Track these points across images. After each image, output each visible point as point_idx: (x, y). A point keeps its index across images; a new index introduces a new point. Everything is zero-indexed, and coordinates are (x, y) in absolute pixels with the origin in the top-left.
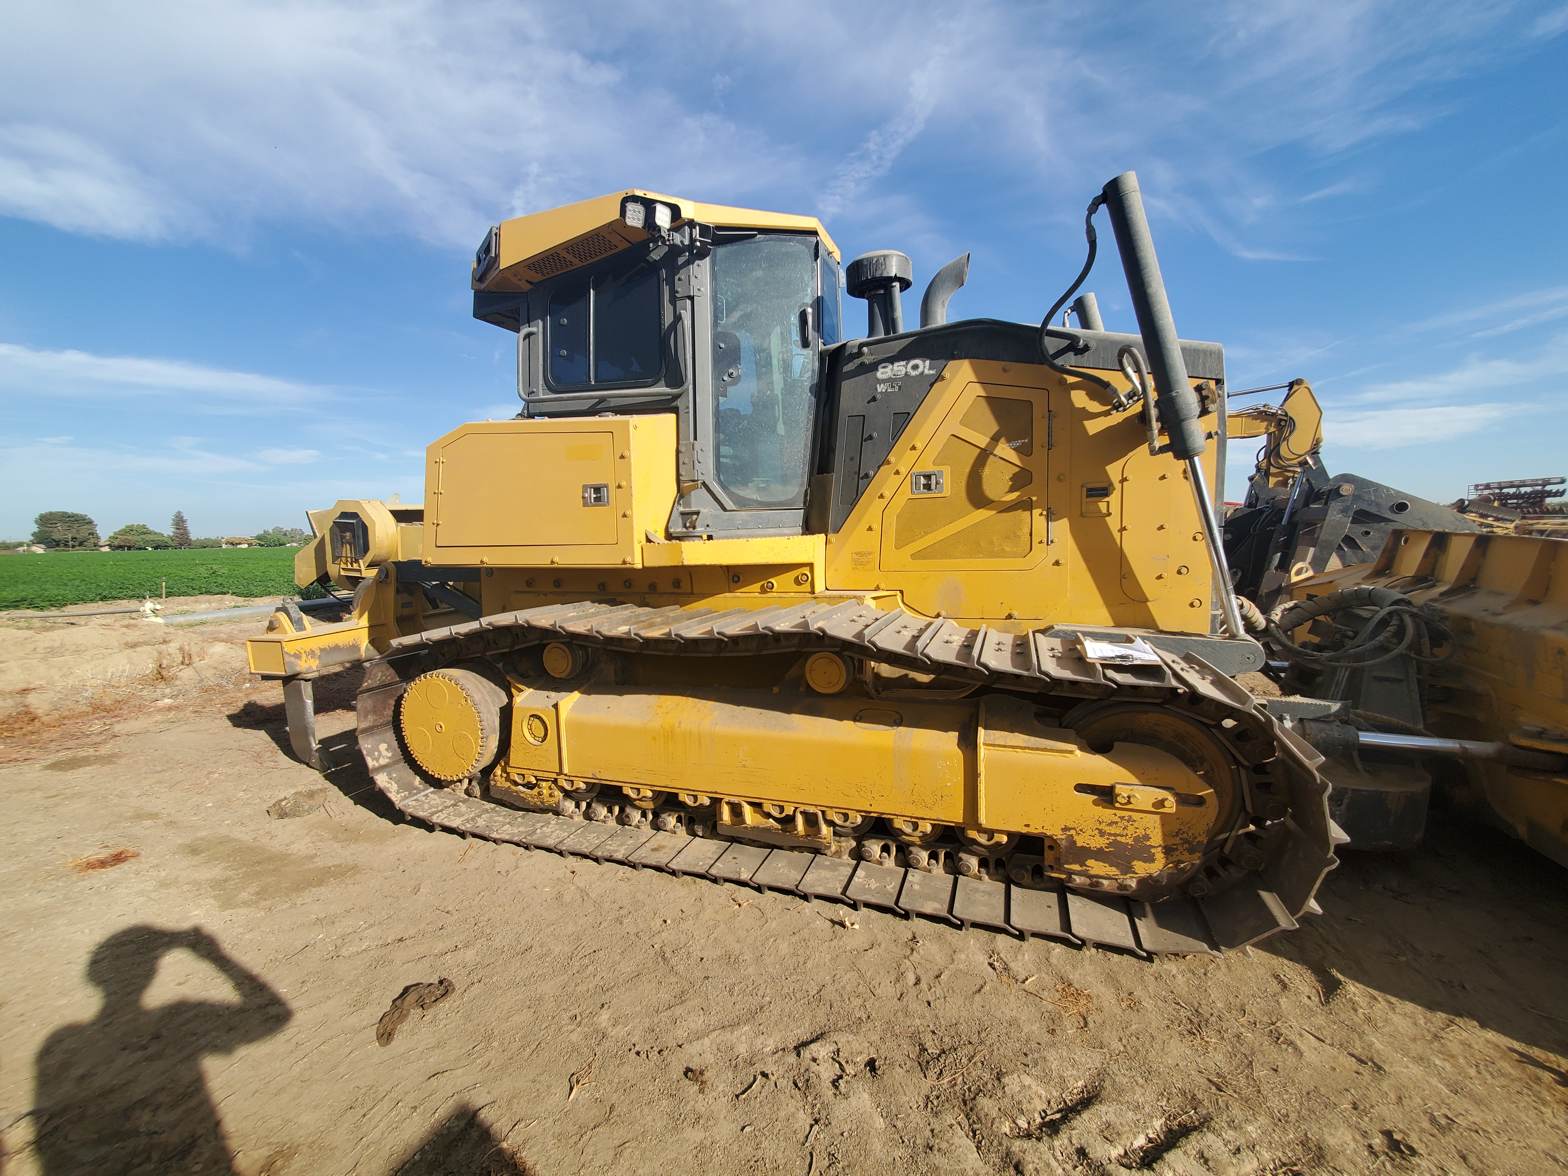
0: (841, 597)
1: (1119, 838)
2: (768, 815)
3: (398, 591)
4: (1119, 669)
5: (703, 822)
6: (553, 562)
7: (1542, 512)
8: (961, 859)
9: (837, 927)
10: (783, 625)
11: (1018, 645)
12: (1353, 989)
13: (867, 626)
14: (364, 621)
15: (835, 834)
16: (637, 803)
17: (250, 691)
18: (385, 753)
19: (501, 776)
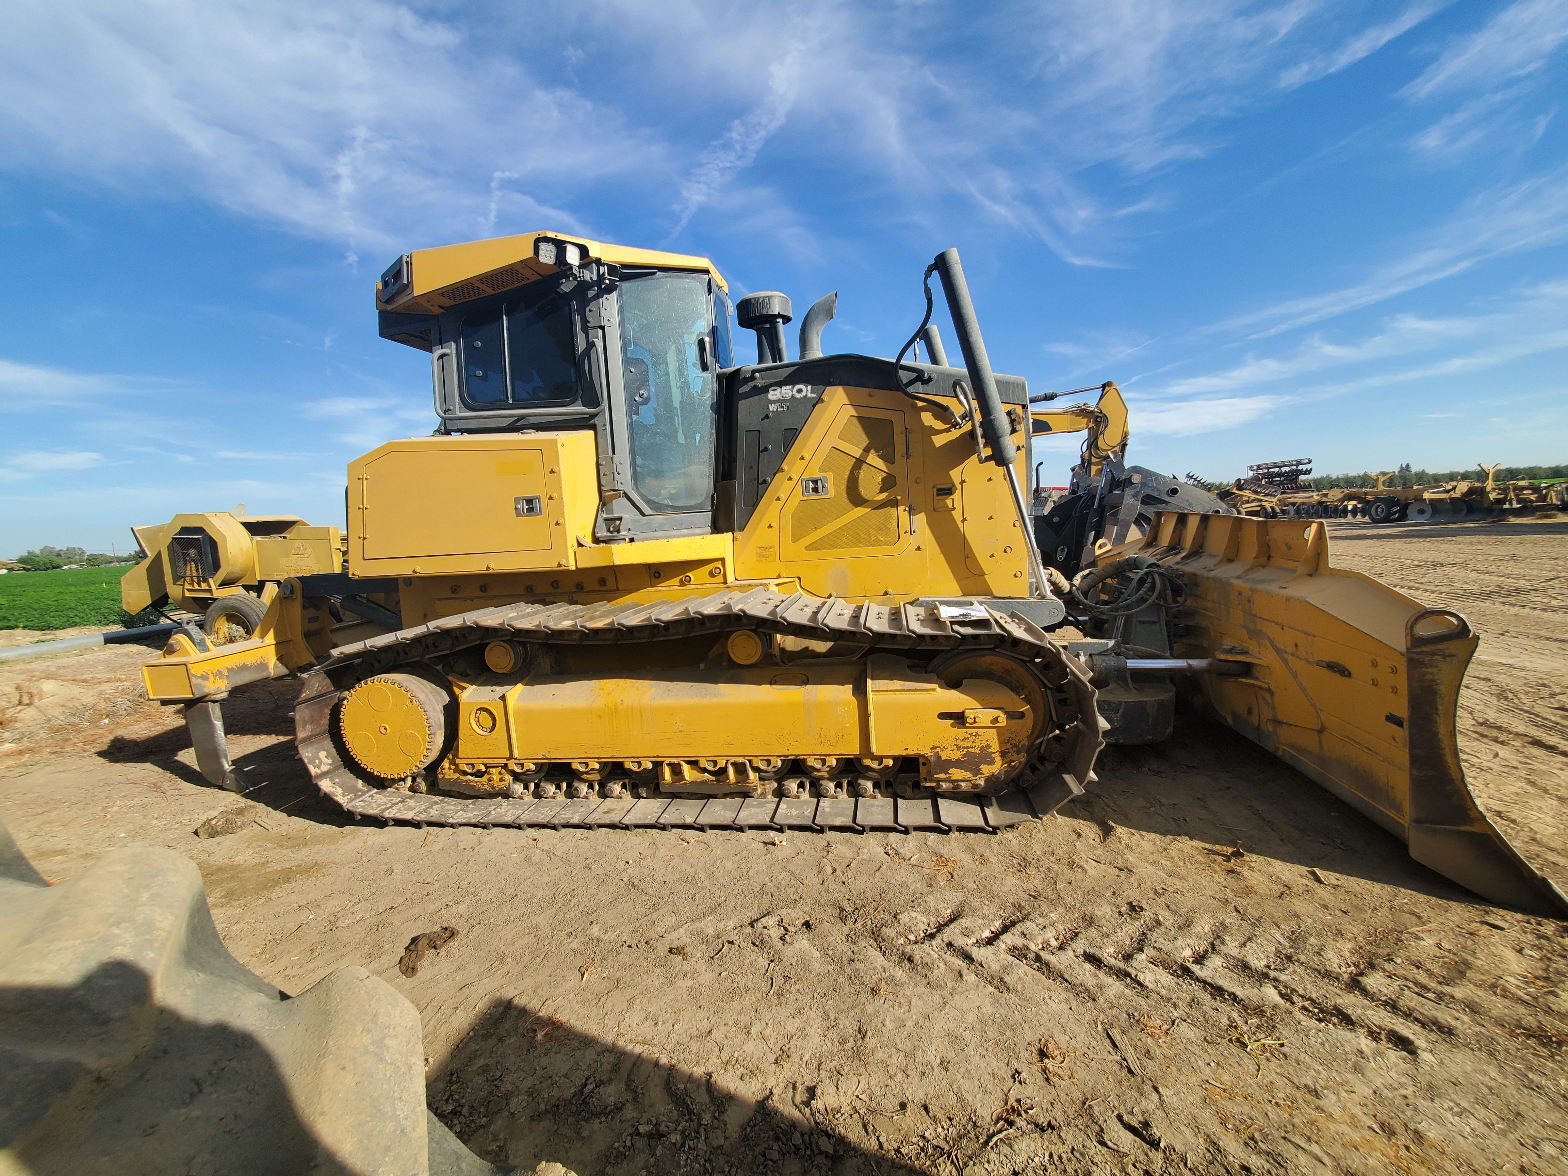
0: (750, 585)
1: (970, 750)
2: (704, 770)
3: (304, 607)
4: (962, 624)
5: (646, 785)
6: (488, 568)
7: (1297, 487)
8: (859, 784)
9: (769, 846)
10: (710, 609)
11: (893, 614)
12: (1121, 831)
13: (777, 606)
14: (270, 638)
15: (761, 779)
16: (585, 776)
17: (112, 727)
18: (325, 760)
19: (450, 768)
